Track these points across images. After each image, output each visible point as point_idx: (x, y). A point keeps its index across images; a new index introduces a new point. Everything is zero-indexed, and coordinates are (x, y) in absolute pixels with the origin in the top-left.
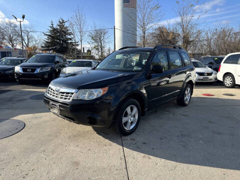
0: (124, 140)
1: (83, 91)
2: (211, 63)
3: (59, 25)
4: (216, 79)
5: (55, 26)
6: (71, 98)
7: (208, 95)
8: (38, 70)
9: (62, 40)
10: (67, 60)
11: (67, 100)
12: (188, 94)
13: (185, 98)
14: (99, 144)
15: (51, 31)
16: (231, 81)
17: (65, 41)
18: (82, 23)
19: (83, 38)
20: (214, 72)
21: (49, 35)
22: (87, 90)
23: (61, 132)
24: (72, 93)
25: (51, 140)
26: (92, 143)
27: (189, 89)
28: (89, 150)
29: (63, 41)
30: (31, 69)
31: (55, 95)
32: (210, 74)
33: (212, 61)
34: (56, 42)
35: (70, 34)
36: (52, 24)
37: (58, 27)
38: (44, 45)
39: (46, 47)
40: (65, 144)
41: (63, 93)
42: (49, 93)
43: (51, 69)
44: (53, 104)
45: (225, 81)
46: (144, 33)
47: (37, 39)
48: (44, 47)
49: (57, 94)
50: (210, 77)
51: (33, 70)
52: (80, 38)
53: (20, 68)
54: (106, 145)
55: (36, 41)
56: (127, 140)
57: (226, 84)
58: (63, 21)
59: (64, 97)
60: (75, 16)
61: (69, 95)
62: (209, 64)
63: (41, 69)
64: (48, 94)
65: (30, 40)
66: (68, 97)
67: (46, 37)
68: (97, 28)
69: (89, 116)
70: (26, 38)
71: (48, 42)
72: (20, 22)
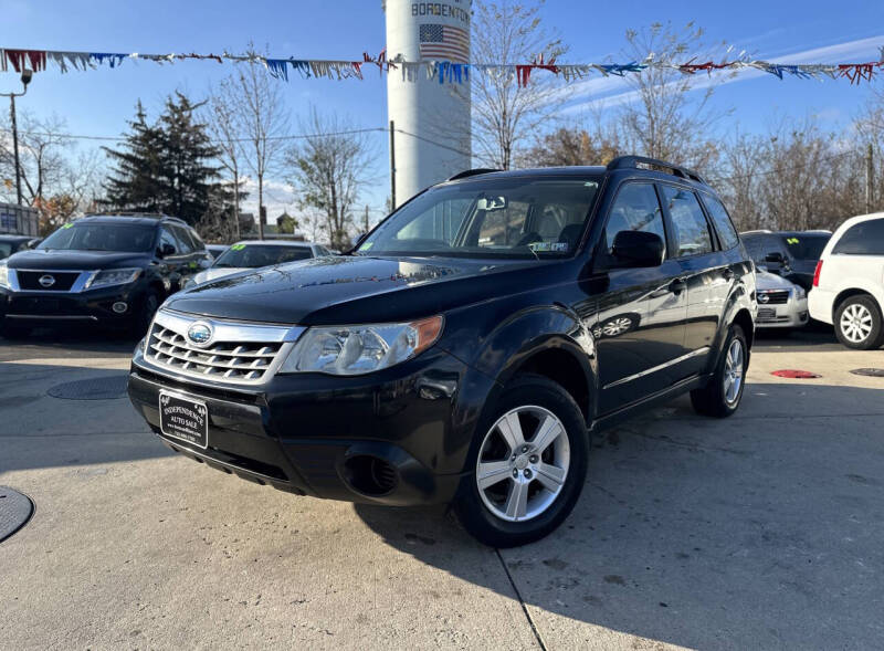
0: (515, 566)
1: (325, 332)
2: (774, 258)
3: (166, 119)
4: (804, 315)
5: (151, 122)
6: (270, 370)
7: (798, 375)
8: (86, 283)
9: (179, 175)
10: (208, 247)
11: (247, 380)
12: (734, 365)
13: (726, 385)
14: (401, 591)
15: (134, 140)
16: (868, 323)
17: (193, 180)
18: (266, 104)
19: (268, 164)
20: (795, 290)
21: (128, 158)
22: (347, 329)
23: (209, 535)
24: (275, 346)
25: (166, 575)
26: (367, 587)
27: (738, 346)
28: (361, 619)
29: (182, 179)
30: (55, 276)
31: (185, 357)
32: (781, 298)
33: (780, 249)
34: (155, 181)
35: (212, 153)
36: (140, 115)
37: (165, 126)
38: (104, 195)
39: (115, 201)
40: (239, 596)
41: (230, 346)
42: (153, 352)
43: (142, 275)
44: (174, 402)
45: (843, 323)
46: (507, 150)
47: (77, 172)
48: (106, 202)
49: (195, 354)
50: (781, 309)
51: (66, 281)
52: (255, 164)
53: (6, 270)
54: (437, 596)
55: (72, 179)
56: (530, 566)
57: (845, 333)
58: (185, 102)
59: (230, 364)
60: (237, 79)
61: (260, 353)
62: (768, 259)
63: (98, 277)
64: (147, 359)
65: (49, 176)
66: (253, 365)
67: (115, 163)
68: (326, 128)
69: (354, 450)
70: (31, 167)
71: (120, 184)
72: (13, 96)
